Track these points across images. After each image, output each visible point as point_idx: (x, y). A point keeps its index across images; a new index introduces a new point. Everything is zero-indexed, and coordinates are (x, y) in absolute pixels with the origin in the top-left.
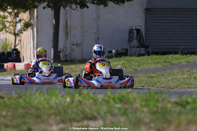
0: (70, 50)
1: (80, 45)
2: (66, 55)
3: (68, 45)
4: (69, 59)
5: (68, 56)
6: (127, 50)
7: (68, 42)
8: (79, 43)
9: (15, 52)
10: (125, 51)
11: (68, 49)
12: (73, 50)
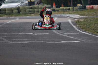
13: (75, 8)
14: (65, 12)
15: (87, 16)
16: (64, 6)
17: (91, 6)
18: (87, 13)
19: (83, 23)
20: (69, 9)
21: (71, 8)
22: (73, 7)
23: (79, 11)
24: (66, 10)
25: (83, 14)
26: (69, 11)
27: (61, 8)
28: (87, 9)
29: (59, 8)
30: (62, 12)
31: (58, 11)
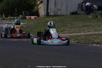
0: (57, 11)
1: (60, 10)
2: (55, 13)
3: (56, 10)
4: (56, 15)
5: (56, 14)
6: (77, 12)
7: (56, 8)
8: (60, 9)
9: (36, 12)
10: (76, 12)
11: (56, 11)
12: (58, 11)
13: (18, 17)
14: (12, 21)
15: (27, 23)
16: (11, 16)
17: (29, 17)
18: (27, 22)
19: (26, 28)
20: (14, 19)
21: (15, 17)
22: (17, 17)
23: (21, 20)
24: (12, 19)
25: (24, 22)
26: (14, 20)
27: (8, 17)
28: (27, 19)
29: (7, 17)
30: (10, 21)
31: (7, 19)
